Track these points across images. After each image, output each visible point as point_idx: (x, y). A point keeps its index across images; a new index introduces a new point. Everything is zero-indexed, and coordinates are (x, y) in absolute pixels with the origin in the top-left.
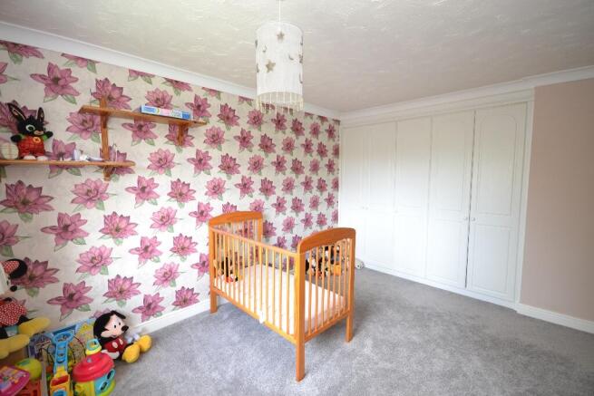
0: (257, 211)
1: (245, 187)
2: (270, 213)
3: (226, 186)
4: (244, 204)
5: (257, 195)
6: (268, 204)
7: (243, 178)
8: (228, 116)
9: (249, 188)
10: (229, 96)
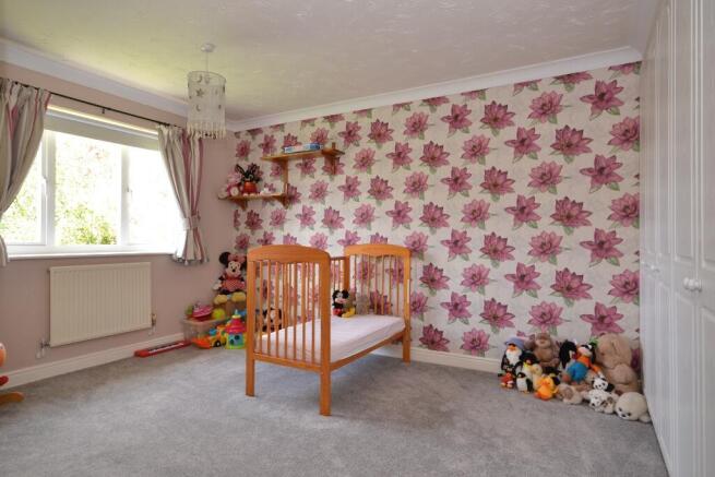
0: (416, 249)
1: (400, 215)
2: (438, 254)
3: (375, 214)
4: (398, 237)
5: (417, 227)
6: (436, 242)
7: (397, 204)
8: (380, 133)
9: (405, 216)
10: (382, 109)
